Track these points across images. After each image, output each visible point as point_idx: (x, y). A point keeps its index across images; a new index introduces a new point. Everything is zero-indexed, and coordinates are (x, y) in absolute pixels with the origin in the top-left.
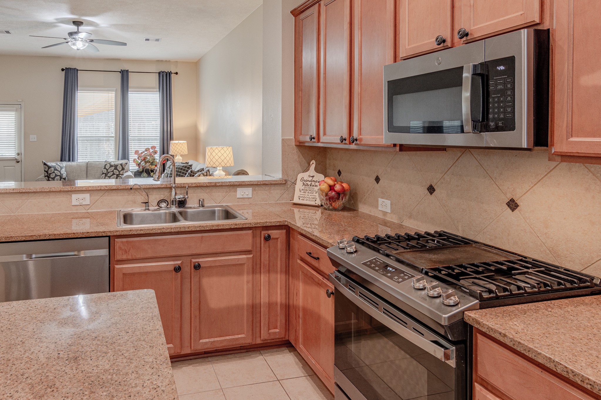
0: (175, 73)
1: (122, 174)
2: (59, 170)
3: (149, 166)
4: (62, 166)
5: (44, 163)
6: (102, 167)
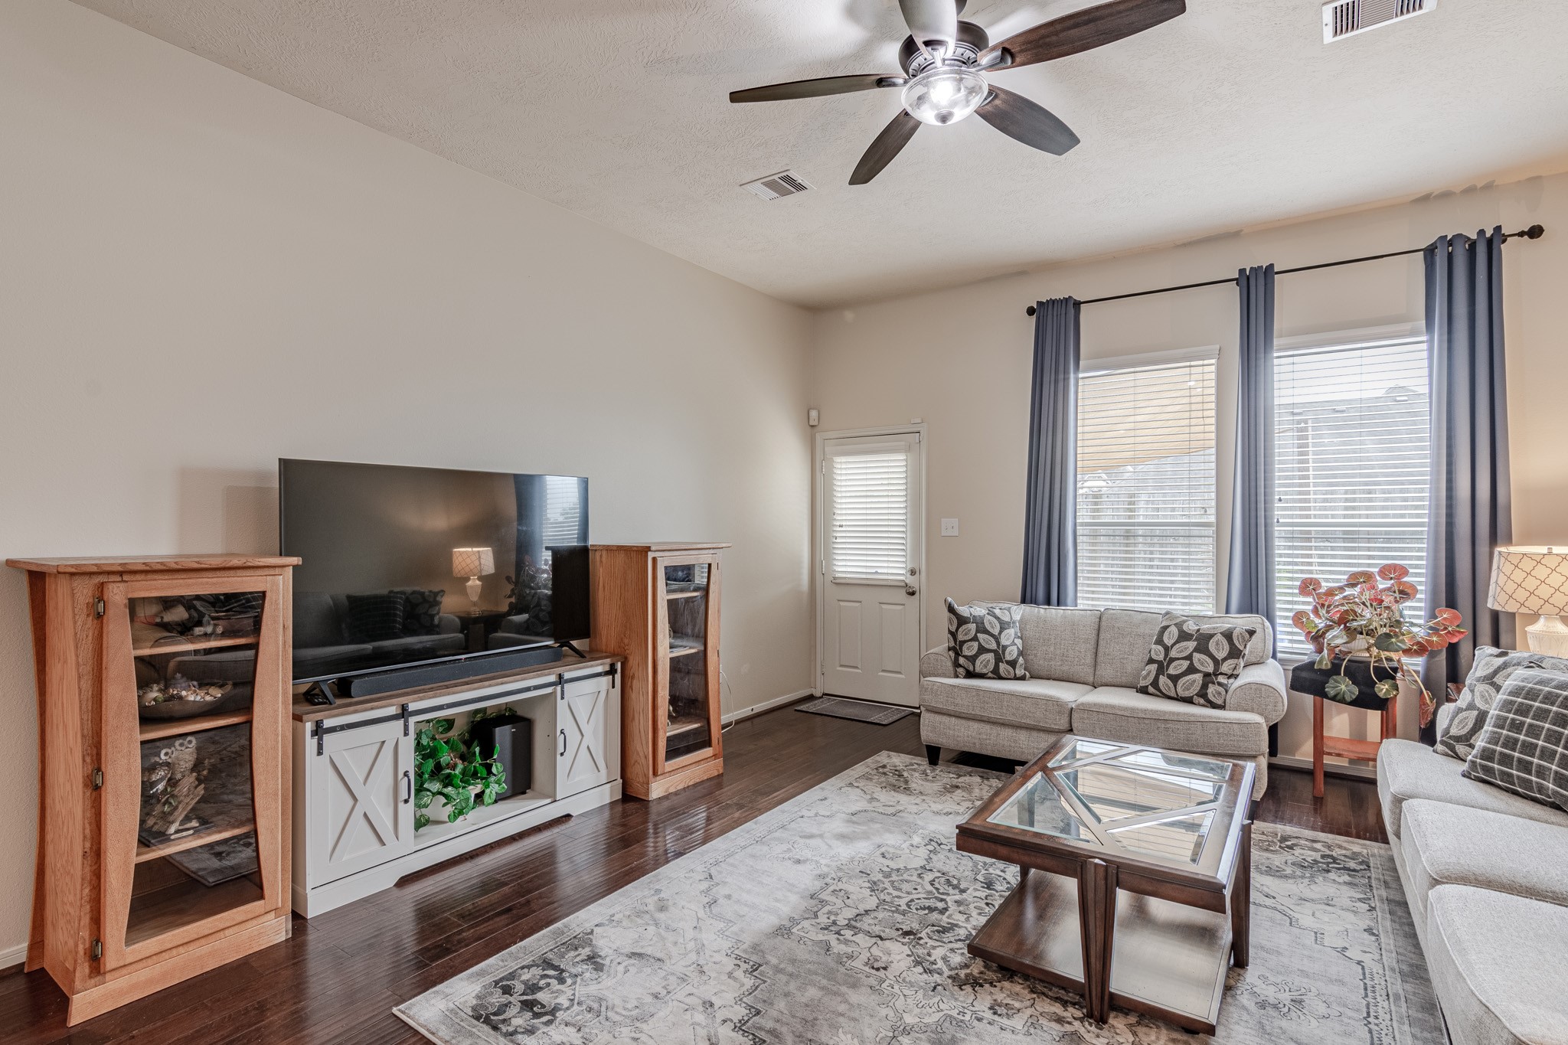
0: (1521, 234)
1: (1229, 672)
2: (996, 632)
3: (1368, 650)
4: (1007, 619)
5: (950, 604)
6: (1151, 636)
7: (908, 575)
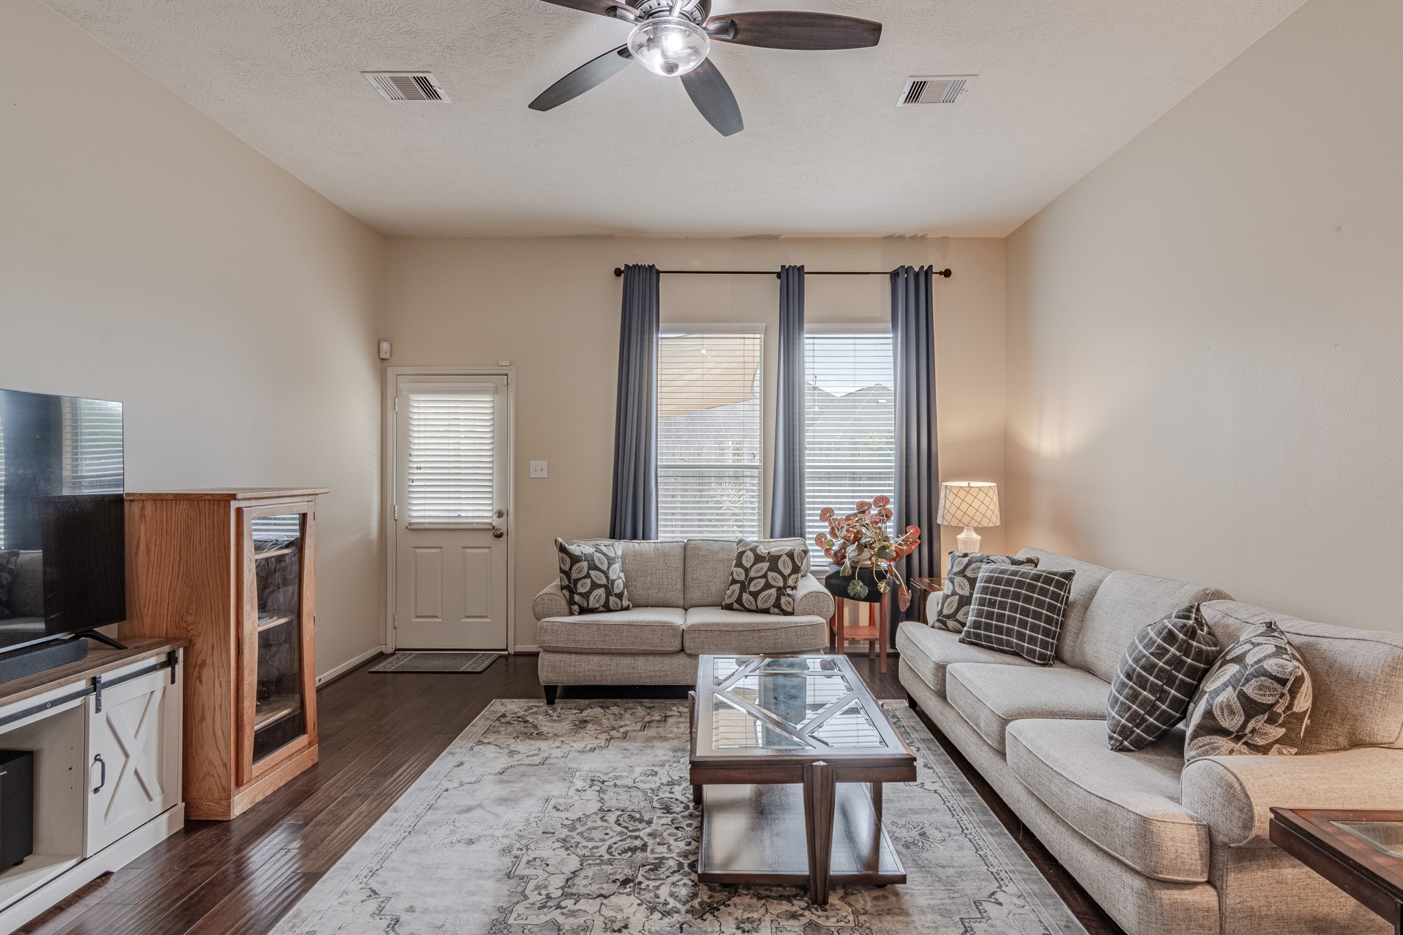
0: (941, 273)
1: (793, 585)
2: (605, 567)
3: (870, 559)
4: (612, 555)
5: (561, 545)
6: (729, 560)
7: (495, 517)
